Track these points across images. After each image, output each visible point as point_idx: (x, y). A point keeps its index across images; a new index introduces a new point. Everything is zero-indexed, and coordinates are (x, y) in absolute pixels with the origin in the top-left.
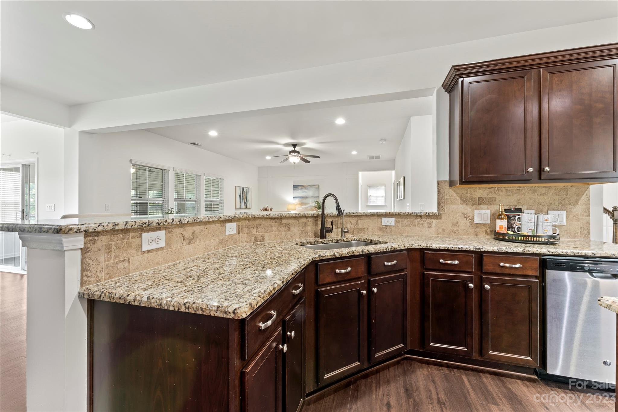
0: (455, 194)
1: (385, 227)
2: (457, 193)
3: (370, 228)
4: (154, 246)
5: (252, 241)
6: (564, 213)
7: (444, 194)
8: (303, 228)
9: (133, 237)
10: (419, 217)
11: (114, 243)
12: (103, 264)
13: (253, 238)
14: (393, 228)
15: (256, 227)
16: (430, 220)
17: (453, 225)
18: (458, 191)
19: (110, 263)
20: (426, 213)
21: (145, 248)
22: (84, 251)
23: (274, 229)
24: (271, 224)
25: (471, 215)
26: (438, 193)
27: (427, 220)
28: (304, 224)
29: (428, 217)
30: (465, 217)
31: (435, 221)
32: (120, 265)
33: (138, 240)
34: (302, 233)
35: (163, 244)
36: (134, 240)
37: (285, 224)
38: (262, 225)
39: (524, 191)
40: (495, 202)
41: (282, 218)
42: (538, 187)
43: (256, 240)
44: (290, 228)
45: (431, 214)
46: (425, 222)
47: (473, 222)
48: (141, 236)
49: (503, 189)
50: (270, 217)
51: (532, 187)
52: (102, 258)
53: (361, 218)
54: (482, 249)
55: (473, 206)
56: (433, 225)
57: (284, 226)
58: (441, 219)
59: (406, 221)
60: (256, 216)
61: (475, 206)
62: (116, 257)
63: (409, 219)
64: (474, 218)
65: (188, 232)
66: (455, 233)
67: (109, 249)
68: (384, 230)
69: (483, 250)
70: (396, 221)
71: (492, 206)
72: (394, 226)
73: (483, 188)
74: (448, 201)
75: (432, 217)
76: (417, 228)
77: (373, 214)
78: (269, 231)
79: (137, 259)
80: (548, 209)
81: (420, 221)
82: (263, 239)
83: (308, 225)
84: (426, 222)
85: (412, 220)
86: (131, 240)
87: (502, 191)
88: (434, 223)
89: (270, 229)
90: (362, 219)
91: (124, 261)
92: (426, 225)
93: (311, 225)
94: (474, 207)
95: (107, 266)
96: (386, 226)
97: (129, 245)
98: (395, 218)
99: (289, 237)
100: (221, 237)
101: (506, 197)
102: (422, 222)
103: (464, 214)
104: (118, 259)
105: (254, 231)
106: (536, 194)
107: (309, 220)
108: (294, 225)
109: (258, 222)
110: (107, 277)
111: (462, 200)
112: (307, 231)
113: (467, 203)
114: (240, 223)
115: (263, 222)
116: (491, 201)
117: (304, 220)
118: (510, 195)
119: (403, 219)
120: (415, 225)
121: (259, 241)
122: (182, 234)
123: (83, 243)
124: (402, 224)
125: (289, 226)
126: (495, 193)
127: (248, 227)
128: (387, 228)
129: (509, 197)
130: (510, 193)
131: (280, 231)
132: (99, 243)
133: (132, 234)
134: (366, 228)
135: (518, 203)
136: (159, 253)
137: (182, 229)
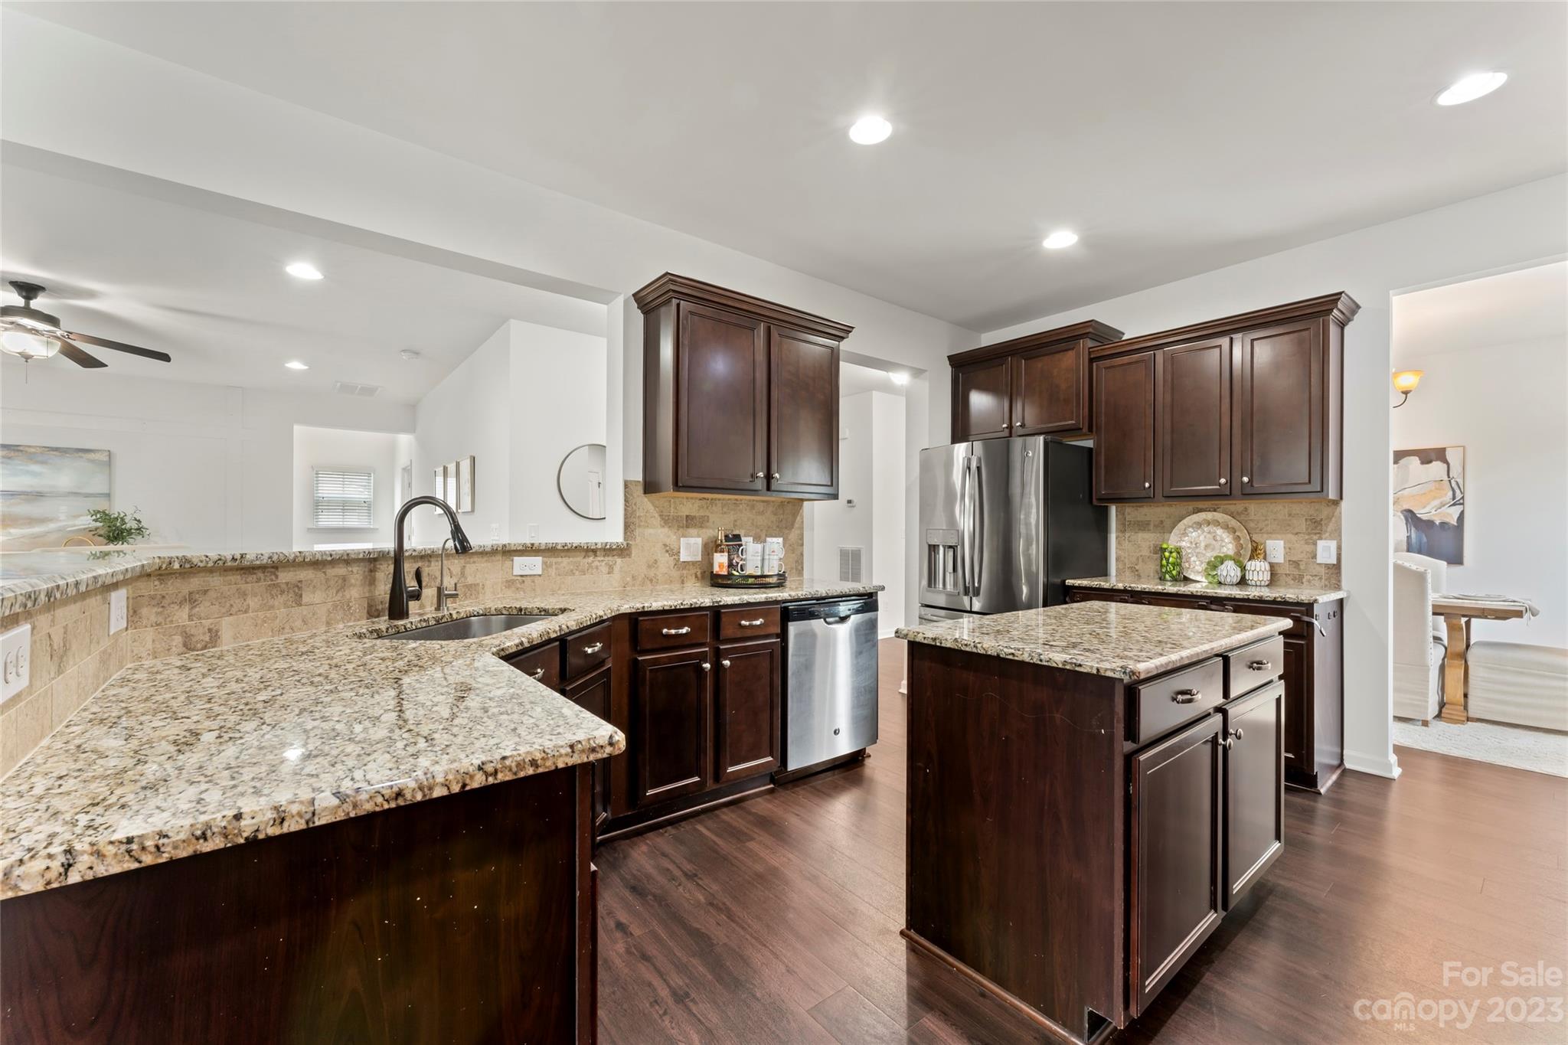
0: (653, 508)
1: (519, 578)
2: (655, 507)
3: (488, 582)
5: (174, 649)
6: (780, 540)
7: (634, 507)
8: (337, 592)
10: (591, 553)
13: (178, 640)
14: (538, 580)
15: (191, 600)
16: (610, 558)
17: (649, 567)
18: (657, 502)
20: (606, 545)
23: (253, 602)
24: (243, 587)
25: (674, 546)
26: (625, 505)
27: (607, 559)
28: (340, 581)
29: (608, 553)
30: (667, 551)
31: (619, 561)
34: (335, 607)
35: (25, 676)
37: (287, 584)
38: (212, 594)
39: (741, 506)
40: (708, 524)
41: (277, 568)
42: (757, 501)
43: (188, 646)
44: (301, 596)
45: (614, 547)
46: (600, 561)
47: (679, 559)
49: (717, 502)
50: (246, 563)
51: (750, 501)
53: (472, 560)
54: (720, 601)
55: (678, 530)
56: (616, 569)
57: (282, 592)
58: (629, 555)
59: (565, 562)
60: (195, 561)
61: (681, 529)
63: (571, 559)
64: (679, 552)
65: (59, 627)
66: (651, 581)
68: (519, 585)
69: (721, 604)
70: (544, 563)
71: (704, 530)
72: (540, 575)
73: (692, 498)
74: (641, 521)
75: (615, 553)
76: (587, 576)
77: (497, 550)
78: (234, 610)
80: (767, 536)
81: (593, 562)
82: (214, 636)
83: (351, 585)
84: (603, 564)
85: (578, 559)
87: (716, 505)
88: (617, 563)
89: (238, 603)
90: (474, 562)
92: (604, 569)
93: (358, 583)
94: (679, 532)
96: (522, 576)
98: (543, 557)
99: (298, 623)
100: (104, 643)
101: (721, 515)
102: (596, 563)
103: (665, 545)
105: (181, 615)
106: (754, 511)
107: (355, 569)
108: (314, 587)
109: (195, 583)
111: (663, 519)
112: (349, 601)
113: (670, 524)
115: (216, 581)
116: (702, 521)
117: (341, 570)
118: (725, 513)
119: (559, 559)
120: (584, 572)
121: (199, 646)
122: (50, 637)
124: (556, 569)
125: (297, 591)
126: (707, 508)
127: (159, 601)
128: (523, 582)
129: (725, 516)
130: (725, 510)
131: (272, 607)
134: (481, 584)
135: (735, 526)
137: (51, 619)
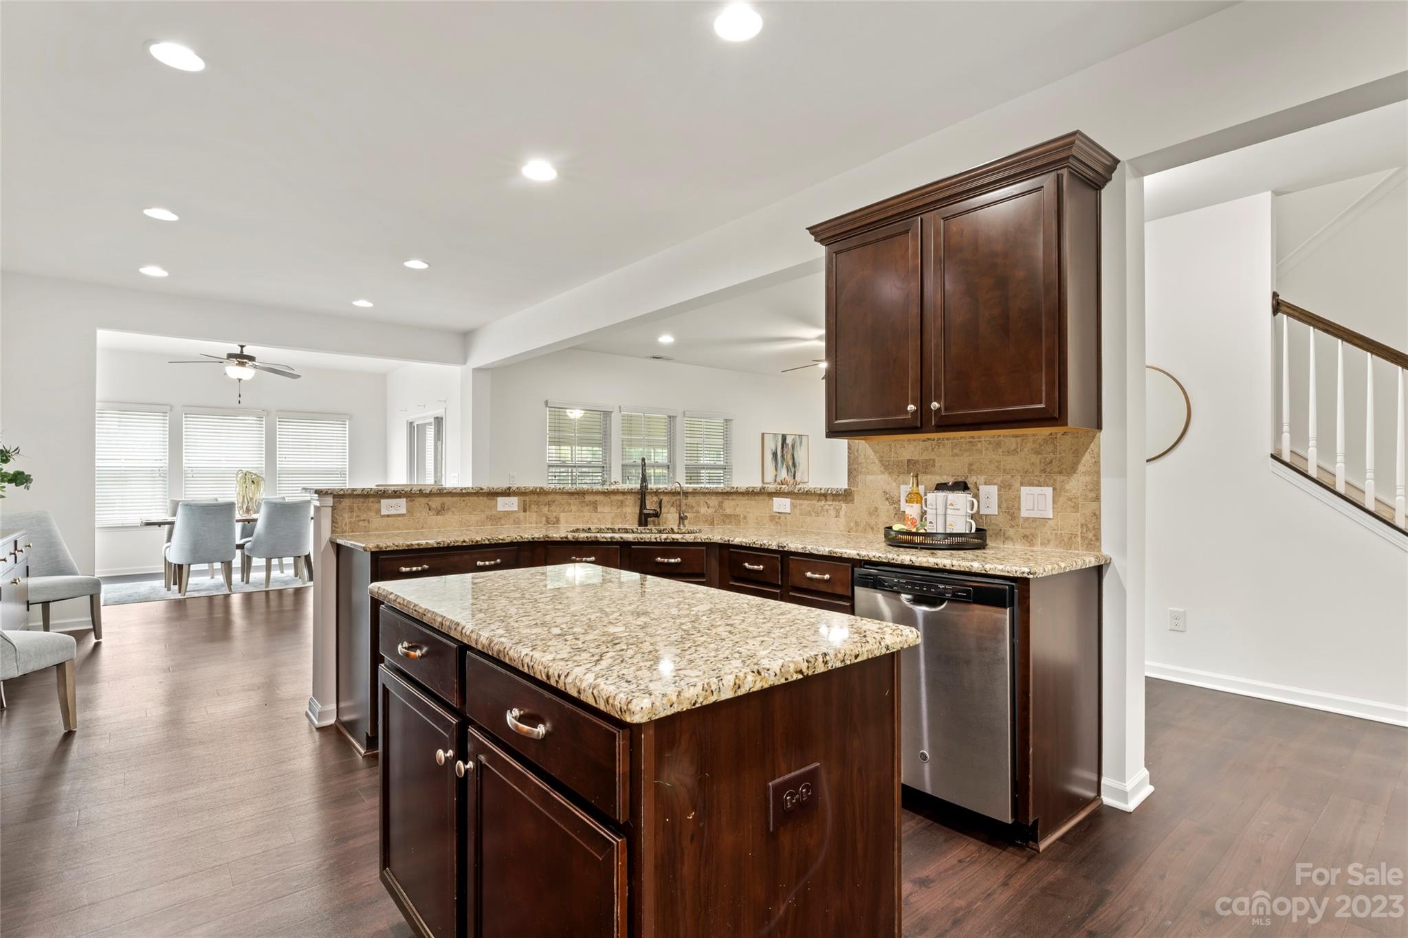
0: (873, 453)
1: (778, 514)
2: (875, 452)
3: (750, 515)
4: (393, 512)
5: (543, 522)
6: (1048, 491)
7: (856, 454)
8: (618, 508)
9: (372, 502)
10: (823, 497)
11: (355, 505)
12: (347, 520)
13: (544, 519)
14: (788, 516)
15: (549, 504)
16: (837, 503)
17: (870, 514)
18: (877, 447)
19: (353, 520)
20: (828, 491)
21: (384, 512)
22: (334, 508)
23: (574, 508)
24: (569, 501)
25: (894, 493)
26: (848, 452)
27: (835, 503)
28: (619, 503)
29: (835, 498)
30: (887, 499)
31: (844, 506)
32: (361, 523)
33: (376, 506)
34: (617, 516)
35: (404, 511)
36: (373, 504)
37: (589, 501)
38: (556, 502)
39: (979, 445)
40: (933, 469)
41: (584, 494)
42: (1004, 437)
43: (548, 522)
44: (597, 508)
45: (834, 492)
46: (829, 505)
47: (899, 508)
48: (380, 502)
49: (946, 442)
50: (564, 491)
51: (994, 436)
52: (346, 516)
53: (730, 498)
55: (898, 476)
56: (842, 513)
57: (587, 505)
58: (852, 501)
59: (805, 504)
60: (545, 489)
61: (901, 476)
62: (357, 516)
63: (809, 502)
64: (900, 501)
65: (436, 502)
66: (872, 528)
67: (351, 510)
68: (777, 520)
70: (792, 504)
71: (929, 476)
72: (789, 514)
73: (914, 440)
74: (862, 467)
75: (840, 498)
76: (820, 518)
77: (753, 491)
78: (566, 510)
79: (376, 522)
80: (1022, 484)
81: (824, 505)
82: (558, 521)
83: (626, 506)
84: (832, 508)
85: (814, 502)
86: (370, 504)
87: (944, 445)
88: (843, 508)
89: (567, 508)
90: (734, 500)
91: (364, 520)
92: (833, 513)
93: (631, 505)
94: (900, 478)
95: (350, 523)
96: (779, 513)
97: (369, 509)
98: (792, 499)
99: (596, 521)
100: (488, 513)
101: (951, 458)
102: (827, 507)
103: (885, 493)
104: (358, 519)
105: (545, 509)
106: (1000, 450)
107: (629, 497)
108: (604, 504)
109: (550, 498)
110: (350, 531)
111: (882, 464)
112: (626, 513)
113: (890, 470)
114: (527, 499)
115: (558, 497)
116: (927, 466)
117: (620, 497)
118: (956, 455)
119: (801, 502)
120: (818, 513)
121: (552, 523)
122: (427, 504)
123: (332, 502)
124: (800, 509)
125: (595, 505)
126: (933, 449)
127: (537, 503)
128: (780, 518)
129: (956, 458)
130: (956, 451)
131: (582, 511)
132: (343, 504)
133: (371, 500)
134: (742, 516)
135: (970, 471)
136: (399, 519)
137: (427, 499)
